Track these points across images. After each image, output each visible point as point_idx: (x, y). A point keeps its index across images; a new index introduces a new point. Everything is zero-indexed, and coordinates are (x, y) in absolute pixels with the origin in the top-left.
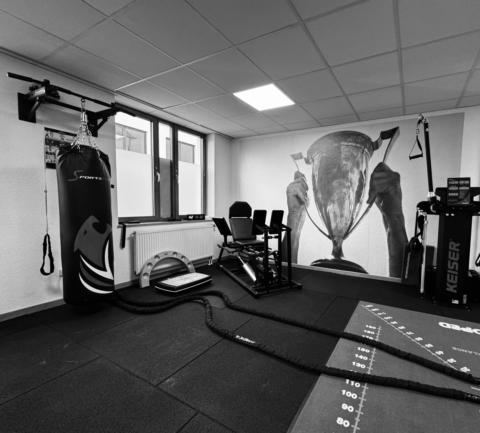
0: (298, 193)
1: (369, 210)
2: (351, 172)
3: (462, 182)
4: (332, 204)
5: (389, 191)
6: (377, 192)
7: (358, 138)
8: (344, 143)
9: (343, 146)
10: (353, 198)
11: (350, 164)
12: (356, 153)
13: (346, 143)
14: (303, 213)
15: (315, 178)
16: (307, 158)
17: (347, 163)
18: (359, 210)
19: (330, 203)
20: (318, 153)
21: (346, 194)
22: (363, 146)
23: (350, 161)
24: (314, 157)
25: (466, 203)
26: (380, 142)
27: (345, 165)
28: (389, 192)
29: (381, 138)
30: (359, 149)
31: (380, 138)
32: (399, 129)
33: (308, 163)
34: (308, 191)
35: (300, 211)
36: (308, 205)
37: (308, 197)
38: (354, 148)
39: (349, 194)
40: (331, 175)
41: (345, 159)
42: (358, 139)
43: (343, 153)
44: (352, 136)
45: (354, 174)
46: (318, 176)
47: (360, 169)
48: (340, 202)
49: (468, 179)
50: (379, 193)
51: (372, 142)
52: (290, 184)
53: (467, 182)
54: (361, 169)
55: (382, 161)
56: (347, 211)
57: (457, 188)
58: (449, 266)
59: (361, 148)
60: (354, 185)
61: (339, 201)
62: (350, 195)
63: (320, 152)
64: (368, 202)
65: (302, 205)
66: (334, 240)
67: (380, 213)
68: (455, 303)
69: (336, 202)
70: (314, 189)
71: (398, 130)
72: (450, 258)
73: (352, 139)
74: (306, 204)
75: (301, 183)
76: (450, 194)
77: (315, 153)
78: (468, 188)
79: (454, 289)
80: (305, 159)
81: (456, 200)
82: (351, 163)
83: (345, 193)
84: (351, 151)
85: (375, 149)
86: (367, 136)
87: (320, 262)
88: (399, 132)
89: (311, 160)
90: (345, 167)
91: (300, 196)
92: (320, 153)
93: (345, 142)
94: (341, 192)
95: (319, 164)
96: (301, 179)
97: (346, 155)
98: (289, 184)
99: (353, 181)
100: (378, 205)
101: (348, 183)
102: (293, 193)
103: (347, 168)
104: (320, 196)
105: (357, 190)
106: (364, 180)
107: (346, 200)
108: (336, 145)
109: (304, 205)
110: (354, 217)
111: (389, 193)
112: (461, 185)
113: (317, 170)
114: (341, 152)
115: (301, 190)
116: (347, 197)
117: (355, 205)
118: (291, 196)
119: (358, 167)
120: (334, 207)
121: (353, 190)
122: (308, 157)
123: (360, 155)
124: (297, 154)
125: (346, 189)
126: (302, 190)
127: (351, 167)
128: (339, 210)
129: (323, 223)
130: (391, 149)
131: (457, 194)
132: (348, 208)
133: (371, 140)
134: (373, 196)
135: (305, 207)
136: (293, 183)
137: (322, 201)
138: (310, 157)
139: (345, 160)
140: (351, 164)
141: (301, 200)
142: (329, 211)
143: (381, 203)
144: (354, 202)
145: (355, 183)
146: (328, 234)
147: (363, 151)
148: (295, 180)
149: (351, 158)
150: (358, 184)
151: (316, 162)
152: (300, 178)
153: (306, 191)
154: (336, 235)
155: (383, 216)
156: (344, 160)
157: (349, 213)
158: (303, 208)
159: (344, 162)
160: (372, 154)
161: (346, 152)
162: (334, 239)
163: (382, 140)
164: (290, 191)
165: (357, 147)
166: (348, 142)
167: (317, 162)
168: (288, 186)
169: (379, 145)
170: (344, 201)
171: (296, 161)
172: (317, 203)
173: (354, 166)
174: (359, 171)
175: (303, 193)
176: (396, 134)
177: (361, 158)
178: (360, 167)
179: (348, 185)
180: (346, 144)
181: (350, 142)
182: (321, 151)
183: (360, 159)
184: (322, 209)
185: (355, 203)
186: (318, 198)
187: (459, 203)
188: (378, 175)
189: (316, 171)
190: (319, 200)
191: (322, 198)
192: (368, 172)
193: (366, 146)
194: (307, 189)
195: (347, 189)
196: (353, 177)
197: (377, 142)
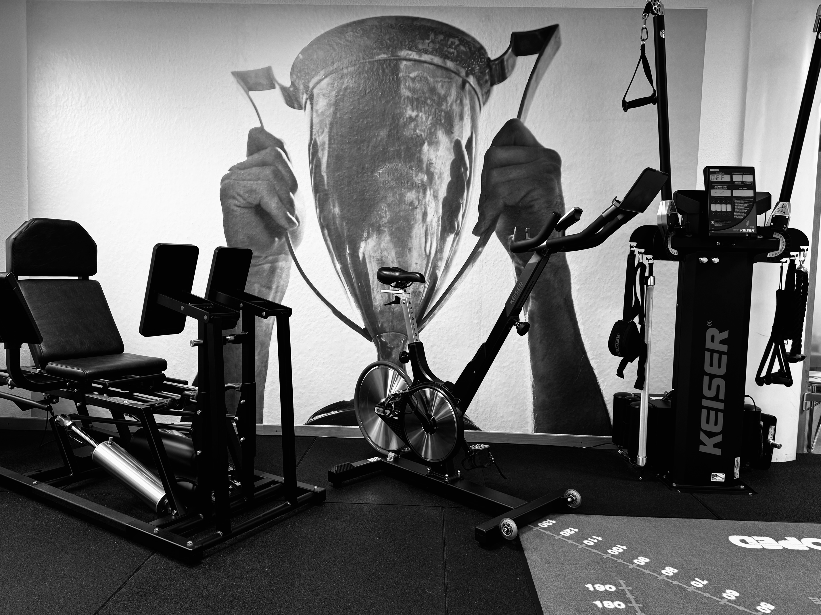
0: (262, 198)
1: (480, 252)
2: (430, 144)
3: (737, 178)
4: (375, 237)
5: (532, 201)
6: (501, 203)
7: (449, 43)
8: (410, 52)
9: (404, 63)
10: (435, 220)
11: (427, 118)
12: (442, 86)
13: (414, 53)
14: (281, 264)
15: (320, 154)
16: (291, 89)
17: (417, 116)
18: (454, 252)
19: (368, 233)
20: (326, 77)
21: (416, 208)
22: (464, 67)
23: (427, 108)
24: (313, 88)
25: (750, 231)
26: (510, 61)
27: (411, 119)
28: (532, 203)
29: (512, 50)
30: (453, 75)
31: (510, 50)
32: (559, 32)
33: (296, 105)
34: (296, 194)
35: (270, 258)
36: (296, 236)
37: (297, 212)
38: (439, 72)
39: (423, 207)
40: (370, 148)
41: (411, 101)
42: (450, 47)
43: (405, 84)
44: (432, 36)
45: (438, 150)
46: (329, 148)
47: (456, 136)
48: (398, 229)
49: (751, 171)
50: (506, 206)
51: (489, 59)
52: (234, 167)
53: (748, 178)
54: (459, 136)
55: (515, 117)
56: (420, 256)
57: (727, 193)
58: (706, 392)
59: (458, 74)
60: (438, 182)
61: (395, 227)
62: (426, 208)
63: (331, 73)
64: (476, 231)
65: (277, 239)
66: (381, 341)
67: (510, 260)
68: (718, 481)
69: (386, 229)
70: (317, 188)
71: (556, 33)
72: (707, 368)
73: (431, 45)
74: (289, 236)
75: (272, 168)
76: (714, 208)
77: (317, 73)
78: (749, 193)
79: (716, 446)
80: (283, 89)
81: (727, 223)
82: (429, 115)
83: (412, 203)
84: (429, 78)
85: (496, 79)
86: (474, 39)
87: (337, 410)
88: (559, 38)
89: (305, 96)
90: (412, 125)
91: (268, 210)
92: (333, 75)
93: (410, 49)
94: (401, 201)
95: (332, 109)
96: (273, 154)
97: (413, 91)
98: (230, 170)
99: (436, 171)
100: (503, 239)
101: (420, 174)
102: (245, 199)
103: (417, 131)
104: (337, 210)
105: (445, 195)
106: (466, 169)
107: (416, 223)
108: (384, 56)
109: (284, 240)
110: (439, 273)
111: (531, 207)
112: (736, 184)
113: (326, 130)
114: (399, 80)
115: (272, 190)
116: (419, 216)
117: (443, 239)
118: (236, 208)
119: (449, 131)
120: (380, 244)
121: (436, 197)
122: (293, 84)
123: (454, 92)
124: (256, 72)
125: (414, 192)
126: (275, 189)
127: (430, 129)
128: (396, 253)
129: (347, 293)
130: (537, 83)
131: (728, 208)
132: (420, 247)
133: (485, 52)
134: (490, 214)
135: (286, 245)
136: (241, 167)
137: (342, 225)
138: (302, 87)
139: (412, 106)
140: (430, 118)
141: (273, 220)
142: (364, 257)
143: (513, 234)
144: (438, 229)
145: (440, 177)
146: (362, 326)
147: (464, 82)
148: (250, 157)
149: (429, 101)
150: (450, 179)
151: (321, 104)
152: (268, 150)
153: (291, 194)
154: (385, 325)
155: (517, 268)
156: (410, 107)
157: (425, 262)
158: (282, 246)
159: (410, 113)
160: (488, 94)
161: (413, 79)
162: (380, 337)
163: (514, 56)
164: (231, 192)
165: (447, 69)
166: (420, 52)
167: (325, 103)
168: (227, 175)
169: (507, 71)
170: (410, 228)
171: (251, 93)
172: (326, 232)
173: (438, 126)
174: (451, 142)
175: (281, 200)
176: (552, 42)
177: (458, 102)
178: (456, 128)
179: (422, 181)
180: (414, 55)
181: (426, 52)
182: (336, 71)
183: (454, 104)
184: (345, 249)
185: (442, 234)
186: (331, 217)
187: (735, 230)
188: (503, 155)
189: (323, 132)
190: (335, 223)
191: (343, 218)
192: (476, 144)
193: (473, 69)
194: (294, 186)
195: (418, 192)
196: (436, 156)
197: (501, 59)
